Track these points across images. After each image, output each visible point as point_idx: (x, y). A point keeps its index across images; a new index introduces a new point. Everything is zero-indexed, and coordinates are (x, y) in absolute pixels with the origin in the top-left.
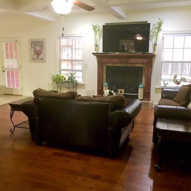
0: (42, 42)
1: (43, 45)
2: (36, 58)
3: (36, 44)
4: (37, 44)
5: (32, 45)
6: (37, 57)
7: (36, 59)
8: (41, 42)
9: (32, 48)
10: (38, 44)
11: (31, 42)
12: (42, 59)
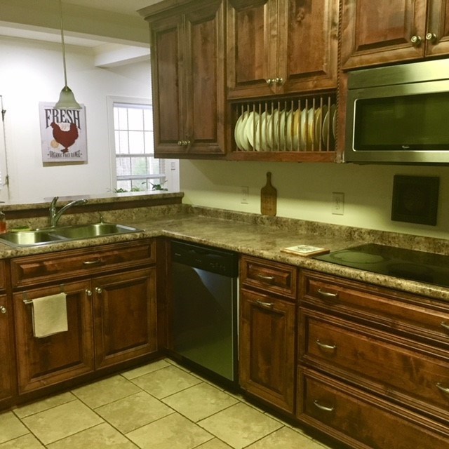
0: (76, 112)
1: (78, 119)
2: (61, 153)
3: (59, 116)
4: (62, 116)
5: (48, 118)
6: (62, 151)
7: (58, 155)
8: (74, 111)
9: (47, 126)
10: (66, 116)
11: (46, 110)
12: (77, 154)
